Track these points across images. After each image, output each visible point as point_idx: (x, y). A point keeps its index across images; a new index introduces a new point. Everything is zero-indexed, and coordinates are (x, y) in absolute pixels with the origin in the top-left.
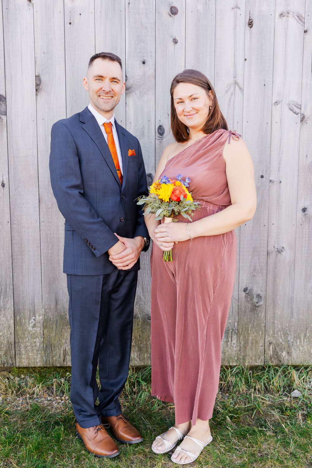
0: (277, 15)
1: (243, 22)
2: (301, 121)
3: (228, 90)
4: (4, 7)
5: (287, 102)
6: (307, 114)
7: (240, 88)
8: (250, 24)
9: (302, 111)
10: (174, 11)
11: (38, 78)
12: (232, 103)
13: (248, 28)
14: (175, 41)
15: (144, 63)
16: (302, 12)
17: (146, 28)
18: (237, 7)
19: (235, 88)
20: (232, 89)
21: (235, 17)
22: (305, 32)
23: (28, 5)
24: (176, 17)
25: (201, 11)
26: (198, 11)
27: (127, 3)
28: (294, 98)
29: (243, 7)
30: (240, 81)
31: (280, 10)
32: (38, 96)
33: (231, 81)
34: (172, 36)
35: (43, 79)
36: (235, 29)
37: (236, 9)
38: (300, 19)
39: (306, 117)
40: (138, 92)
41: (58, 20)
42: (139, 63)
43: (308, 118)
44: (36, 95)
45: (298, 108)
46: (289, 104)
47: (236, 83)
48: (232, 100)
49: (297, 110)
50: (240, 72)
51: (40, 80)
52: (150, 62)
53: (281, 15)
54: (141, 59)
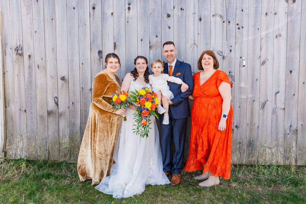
0: (211, 16)
1: (197, 19)
2: (223, 59)
3: (191, 46)
4: (102, 17)
5: (217, 51)
6: (225, 56)
7: (197, 46)
8: (200, 20)
9: (223, 55)
10: (169, 16)
11: (115, 44)
12: (193, 52)
13: (199, 21)
14: (169, 28)
15: (157, 36)
16: (222, 14)
17: (158, 23)
18: (195, 13)
19: (194, 45)
20: (193, 46)
21: (194, 17)
22: (224, 22)
23: (112, 16)
24: (170, 18)
25: (180, 15)
26: (178, 15)
27: (150, 14)
28: (219, 49)
29: (197, 13)
30: (196, 42)
31: (213, 13)
32: (115, 51)
33: (193, 42)
34: (168, 26)
35: (117, 44)
36: (194, 22)
37: (194, 14)
38: (221, 17)
39: (225, 57)
40: (154, 48)
41: (123, 21)
42: (155, 37)
43: (226, 57)
44: (114, 50)
45: (221, 53)
46: (217, 52)
47: (195, 43)
48: (193, 50)
49: (221, 54)
50: (196, 39)
51: (116, 44)
52: (159, 36)
53: (213, 16)
54: (156, 35)
